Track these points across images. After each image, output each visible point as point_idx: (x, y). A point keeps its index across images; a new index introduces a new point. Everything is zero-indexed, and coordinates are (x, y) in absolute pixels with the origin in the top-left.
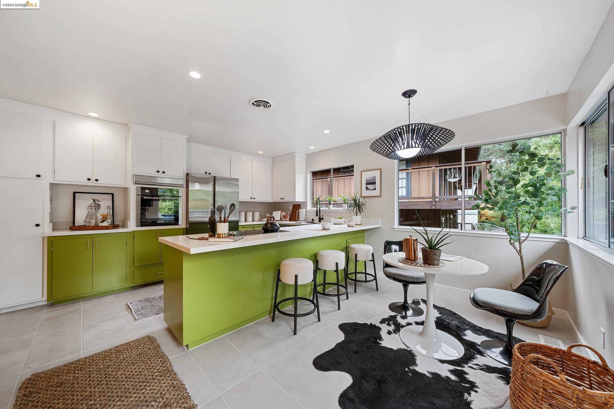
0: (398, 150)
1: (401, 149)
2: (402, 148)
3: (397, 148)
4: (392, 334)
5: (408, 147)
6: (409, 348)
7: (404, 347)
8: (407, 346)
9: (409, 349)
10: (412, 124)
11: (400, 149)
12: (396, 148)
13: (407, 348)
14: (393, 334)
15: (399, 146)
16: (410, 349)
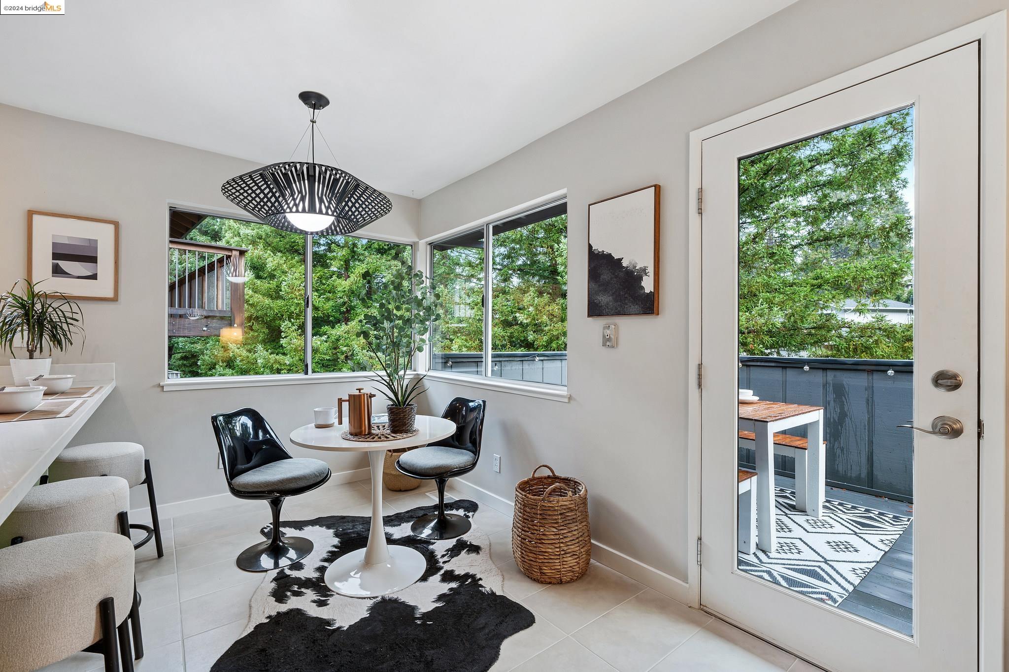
0: (291, 212)
1: (297, 211)
2: (300, 208)
3: (289, 207)
4: (329, 601)
5: (312, 209)
6: (377, 597)
7: (370, 603)
8: (373, 598)
9: (379, 599)
10: (321, 165)
11: (294, 209)
12: (286, 206)
13: (375, 600)
14: (329, 599)
15: (293, 202)
16: (380, 597)
